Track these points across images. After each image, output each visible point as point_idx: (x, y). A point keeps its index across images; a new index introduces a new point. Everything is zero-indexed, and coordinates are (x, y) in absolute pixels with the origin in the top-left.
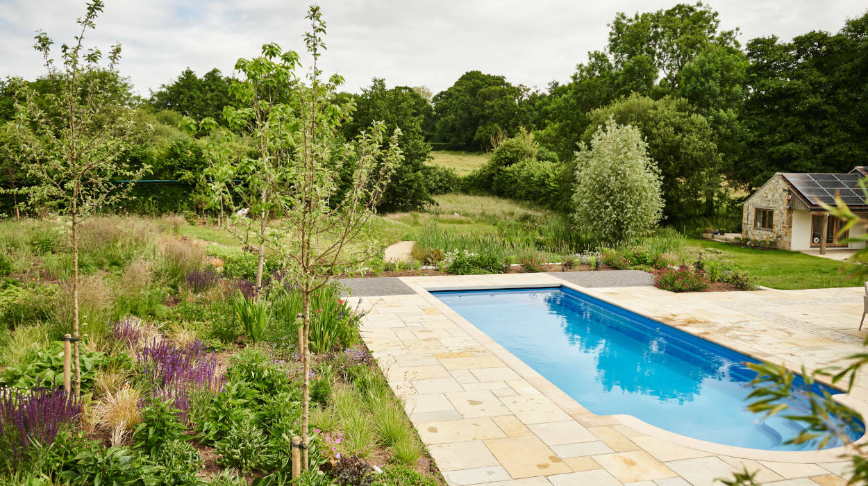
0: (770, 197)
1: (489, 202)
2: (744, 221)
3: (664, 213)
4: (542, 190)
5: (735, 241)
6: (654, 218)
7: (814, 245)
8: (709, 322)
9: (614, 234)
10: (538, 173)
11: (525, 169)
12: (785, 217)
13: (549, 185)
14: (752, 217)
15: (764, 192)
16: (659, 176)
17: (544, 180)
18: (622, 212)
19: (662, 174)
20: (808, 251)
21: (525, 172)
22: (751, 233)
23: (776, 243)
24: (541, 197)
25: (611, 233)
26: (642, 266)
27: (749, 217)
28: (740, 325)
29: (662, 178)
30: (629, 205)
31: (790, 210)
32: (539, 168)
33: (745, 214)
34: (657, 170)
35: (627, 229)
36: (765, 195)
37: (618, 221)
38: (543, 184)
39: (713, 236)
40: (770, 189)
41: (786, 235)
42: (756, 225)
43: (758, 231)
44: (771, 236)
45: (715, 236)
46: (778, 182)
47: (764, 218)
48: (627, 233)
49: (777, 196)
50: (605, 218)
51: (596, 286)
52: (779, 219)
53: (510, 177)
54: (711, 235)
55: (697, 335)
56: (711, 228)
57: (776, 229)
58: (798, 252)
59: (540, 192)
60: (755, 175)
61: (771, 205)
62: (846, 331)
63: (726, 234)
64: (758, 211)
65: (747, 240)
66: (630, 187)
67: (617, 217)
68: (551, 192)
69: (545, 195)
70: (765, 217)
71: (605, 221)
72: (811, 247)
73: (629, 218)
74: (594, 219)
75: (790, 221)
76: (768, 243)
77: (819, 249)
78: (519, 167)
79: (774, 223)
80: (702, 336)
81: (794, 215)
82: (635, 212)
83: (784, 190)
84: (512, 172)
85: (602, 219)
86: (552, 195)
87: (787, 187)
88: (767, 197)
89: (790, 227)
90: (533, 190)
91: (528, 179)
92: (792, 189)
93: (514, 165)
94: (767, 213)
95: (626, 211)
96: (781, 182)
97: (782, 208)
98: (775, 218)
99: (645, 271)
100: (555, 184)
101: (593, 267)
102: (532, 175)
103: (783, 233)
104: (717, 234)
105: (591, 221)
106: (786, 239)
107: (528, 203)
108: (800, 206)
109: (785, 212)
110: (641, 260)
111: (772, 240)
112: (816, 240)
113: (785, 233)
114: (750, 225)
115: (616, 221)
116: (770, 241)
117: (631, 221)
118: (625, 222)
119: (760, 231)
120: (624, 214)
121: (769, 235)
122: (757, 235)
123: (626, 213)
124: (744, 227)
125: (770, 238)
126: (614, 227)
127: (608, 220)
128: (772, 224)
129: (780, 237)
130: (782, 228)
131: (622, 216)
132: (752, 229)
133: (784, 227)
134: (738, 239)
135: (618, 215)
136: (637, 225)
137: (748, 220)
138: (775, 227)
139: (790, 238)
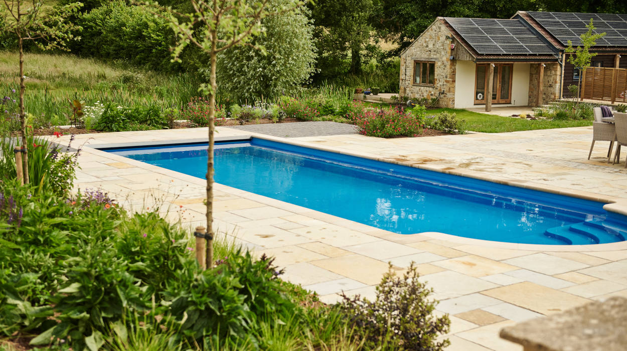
0: (431, 46)
1: (64, 62)
2: (402, 77)
3: (316, 65)
4: (139, 44)
5: (392, 102)
6: (306, 71)
7: (477, 102)
8: (444, 160)
10: (131, 22)
11: (113, 15)
12: (448, 70)
13: (150, 37)
14: (410, 72)
15: (423, 40)
16: (310, 18)
17: (140, 32)
18: (270, 64)
19: (313, 16)
20: (473, 108)
21: (112, 20)
22: (410, 90)
23: (438, 101)
24: (137, 54)
25: (256, 92)
26: (330, 117)
27: (407, 72)
28: (477, 161)
29: (312, 21)
30: (278, 56)
31: (454, 61)
32: (131, 14)
33: (402, 68)
34: (306, 11)
35: (275, 86)
36: (425, 45)
37: (265, 76)
38: (139, 36)
39: (365, 97)
40: (431, 37)
41: (449, 91)
42: (415, 80)
43: (418, 88)
44: (433, 93)
45: (367, 96)
46: (440, 28)
47: (424, 73)
48: (275, 90)
49: (438, 45)
50: (249, 72)
51: (295, 136)
52: (440, 72)
53: (91, 27)
54: (363, 94)
55: (441, 171)
56: (362, 87)
57: (438, 84)
58: (463, 111)
59: (136, 47)
60: (407, 23)
61: (432, 56)
62: (577, 161)
63: (379, 94)
64: (417, 63)
65: (406, 99)
66: (279, 33)
67: (263, 71)
68: (153, 46)
69: (143, 51)
70: (426, 70)
71: (249, 76)
72: (475, 105)
73: (278, 72)
74: (234, 75)
75: (454, 73)
76: (430, 101)
77: (484, 106)
78: (102, 14)
79: (436, 77)
80: (447, 171)
81: (458, 67)
82: (284, 65)
83: (447, 38)
84: (93, 20)
85: (244, 74)
86: (154, 51)
87: (450, 33)
88: (427, 46)
89: (454, 81)
90: (125, 45)
91: (117, 30)
92: (456, 37)
93: (94, 11)
94: (428, 65)
95: (274, 62)
96: (443, 27)
97: (444, 59)
98: (438, 71)
99: (336, 121)
100: (158, 36)
101: (275, 119)
102: (124, 25)
103: (446, 89)
104: (368, 93)
105: (230, 78)
106: (449, 95)
107: (120, 61)
108: (465, 56)
109: (448, 64)
110: (327, 109)
111: (434, 97)
112: (480, 96)
113: (448, 89)
114: (409, 82)
115: (262, 76)
116: (432, 99)
117: (280, 75)
118: (273, 78)
119: (420, 87)
120: (272, 67)
121: (430, 92)
122: (417, 93)
123: (274, 66)
124: (402, 85)
125: (432, 95)
126: (260, 84)
127: (252, 75)
128: (434, 79)
129: (443, 93)
130: (445, 83)
131: (270, 70)
132: (410, 86)
133: (447, 81)
134: (395, 98)
135: (264, 68)
136: (287, 81)
137: (406, 75)
138: (437, 82)
139: (454, 95)
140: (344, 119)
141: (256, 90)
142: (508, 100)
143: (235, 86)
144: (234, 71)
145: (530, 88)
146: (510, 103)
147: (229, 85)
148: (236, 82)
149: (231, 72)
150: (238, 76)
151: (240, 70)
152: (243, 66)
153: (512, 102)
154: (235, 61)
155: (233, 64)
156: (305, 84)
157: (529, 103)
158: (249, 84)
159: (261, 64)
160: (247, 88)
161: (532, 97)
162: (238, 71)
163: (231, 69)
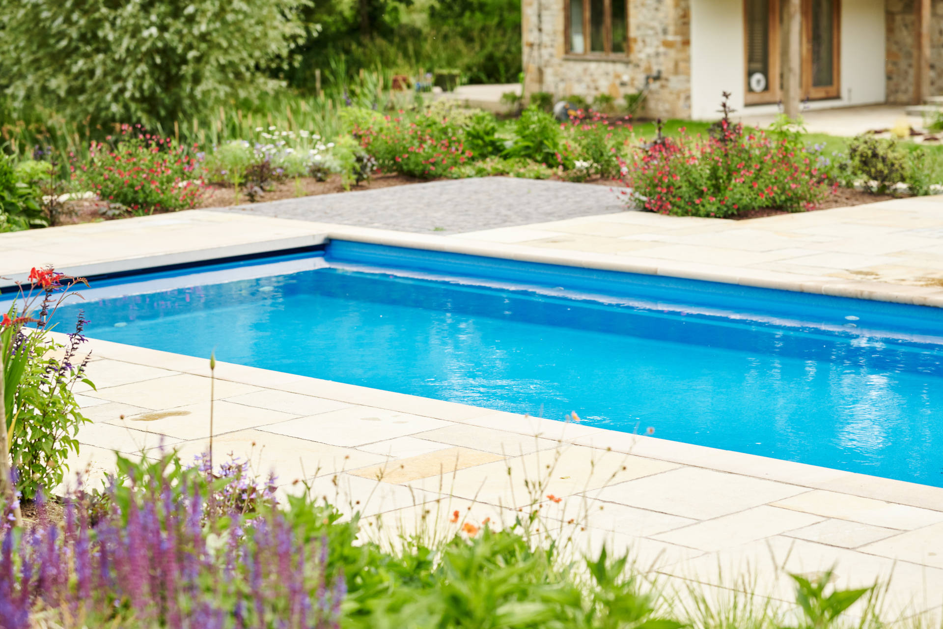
2: (529, 36)
7: (753, 98)
9: (149, 102)
12: (668, 12)
14: (554, 21)
18: (176, 13)
22: (556, 74)
23: (645, 100)
25: (143, 100)
26: (494, 163)
27: (544, 23)
35: (197, 79)
37: (167, 51)
41: (676, 71)
42: (569, 46)
43: (578, 67)
44: (626, 78)
47: (597, 19)
48: (198, 91)
50: (119, 41)
57: (641, 53)
63: (459, 89)
67: (160, 38)
70: (600, 16)
71: (120, 52)
73: (203, 37)
74: (72, 51)
75: (684, 21)
77: (778, 109)
79: (633, 32)
81: (696, 1)
82: (219, 15)
85: (105, 47)
89: (686, 43)
94: (607, 3)
101: (348, 179)
103: (664, 65)
104: (427, 89)
105: (60, 61)
106: (675, 83)
110: (480, 142)
111: (632, 91)
112: (758, 82)
113: (671, 65)
114: (550, 50)
115: (158, 51)
116: (626, 97)
117: (210, 48)
118: (191, 55)
119: (585, 65)
120: (184, 23)
121: (618, 76)
122: (579, 81)
123: (191, 20)
124: (529, 59)
125: (623, 84)
126: (152, 74)
127: (128, 50)
128: (626, 38)
129: (657, 78)
130: (662, 49)
131: (179, 32)
132: (556, 60)
133: (667, 44)
134: (514, 98)
135: (163, 28)
136: (231, 63)
137: (540, 30)
138: (636, 47)
139: (688, 81)
140: (543, 169)
141: (141, 90)
142: (832, 90)
143: (78, 83)
144: (71, 40)
145: (889, 54)
146: (838, 97)
147: (59, 83)
148: (81, 73)
149: (64, 43)
150: (87, 56)
151: (90, 36)
152: (97, 23)
153: (844, 93)
154: (72, 11)
155: (68, 20)
156: (279, 69)
157: (888, 96)
158: (118, 78)
159: (153, 18)
160: (115, 88)
161: (895, 77)
162: (83, 38)
163: (61, 35)
